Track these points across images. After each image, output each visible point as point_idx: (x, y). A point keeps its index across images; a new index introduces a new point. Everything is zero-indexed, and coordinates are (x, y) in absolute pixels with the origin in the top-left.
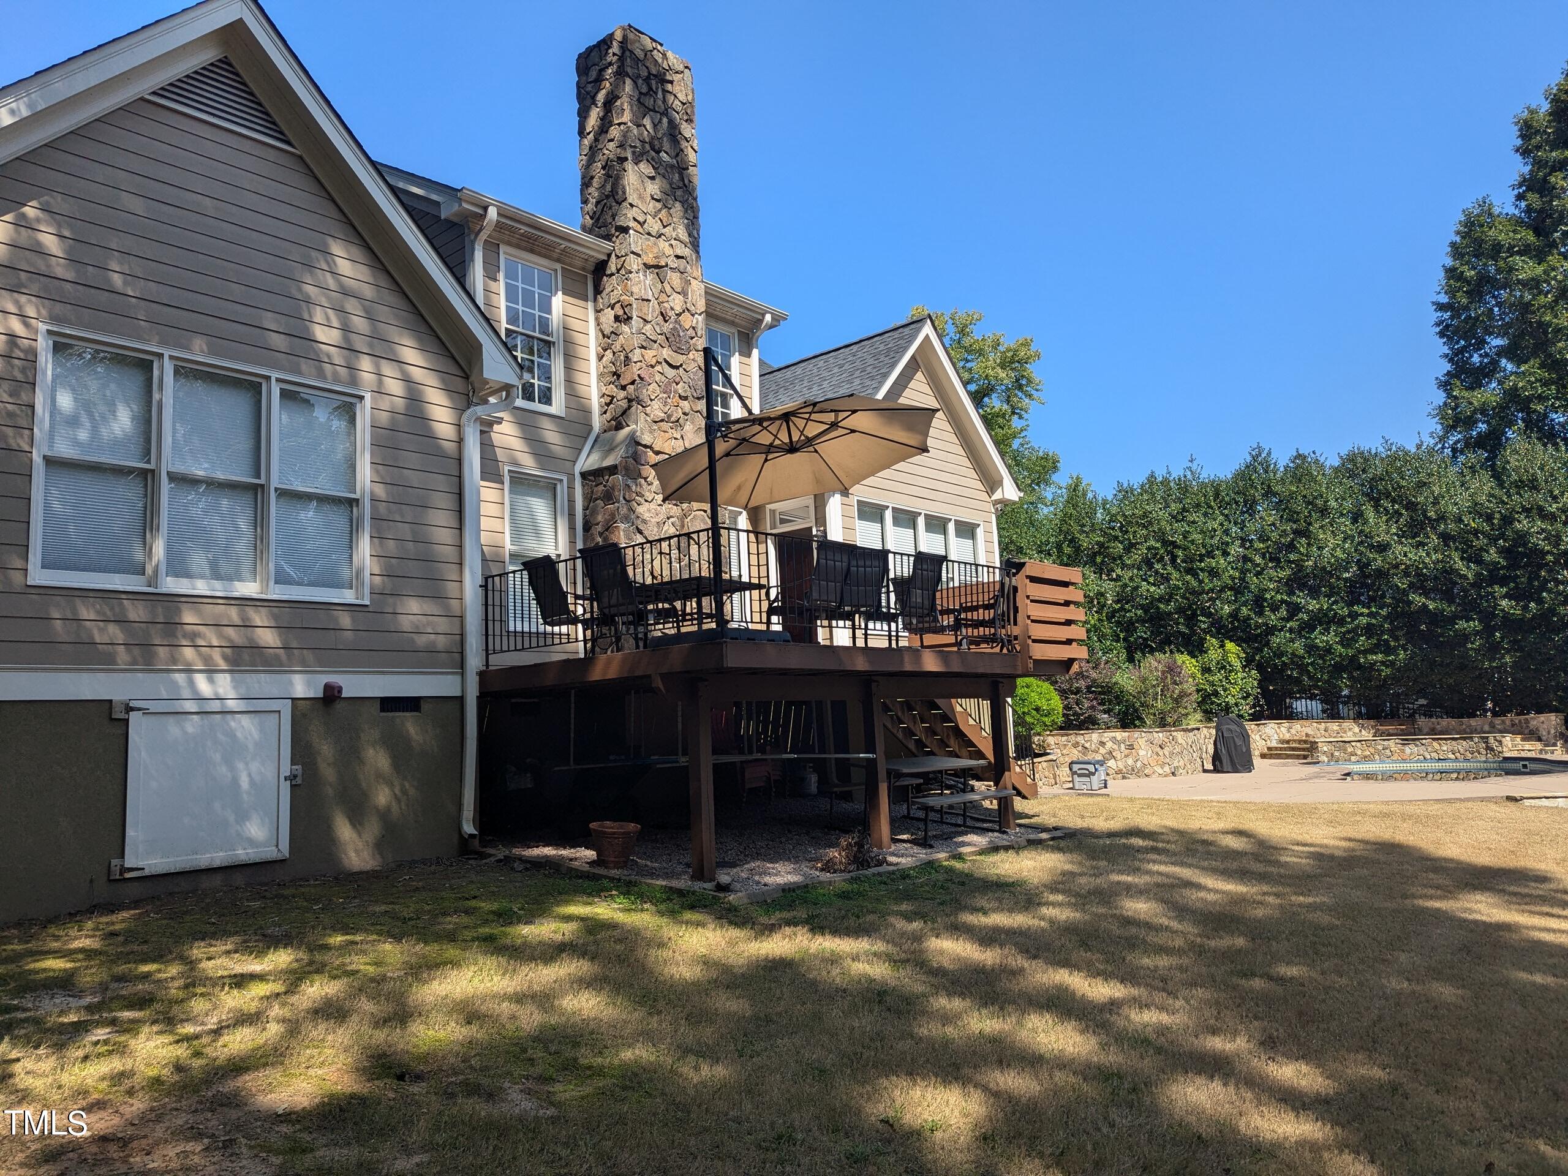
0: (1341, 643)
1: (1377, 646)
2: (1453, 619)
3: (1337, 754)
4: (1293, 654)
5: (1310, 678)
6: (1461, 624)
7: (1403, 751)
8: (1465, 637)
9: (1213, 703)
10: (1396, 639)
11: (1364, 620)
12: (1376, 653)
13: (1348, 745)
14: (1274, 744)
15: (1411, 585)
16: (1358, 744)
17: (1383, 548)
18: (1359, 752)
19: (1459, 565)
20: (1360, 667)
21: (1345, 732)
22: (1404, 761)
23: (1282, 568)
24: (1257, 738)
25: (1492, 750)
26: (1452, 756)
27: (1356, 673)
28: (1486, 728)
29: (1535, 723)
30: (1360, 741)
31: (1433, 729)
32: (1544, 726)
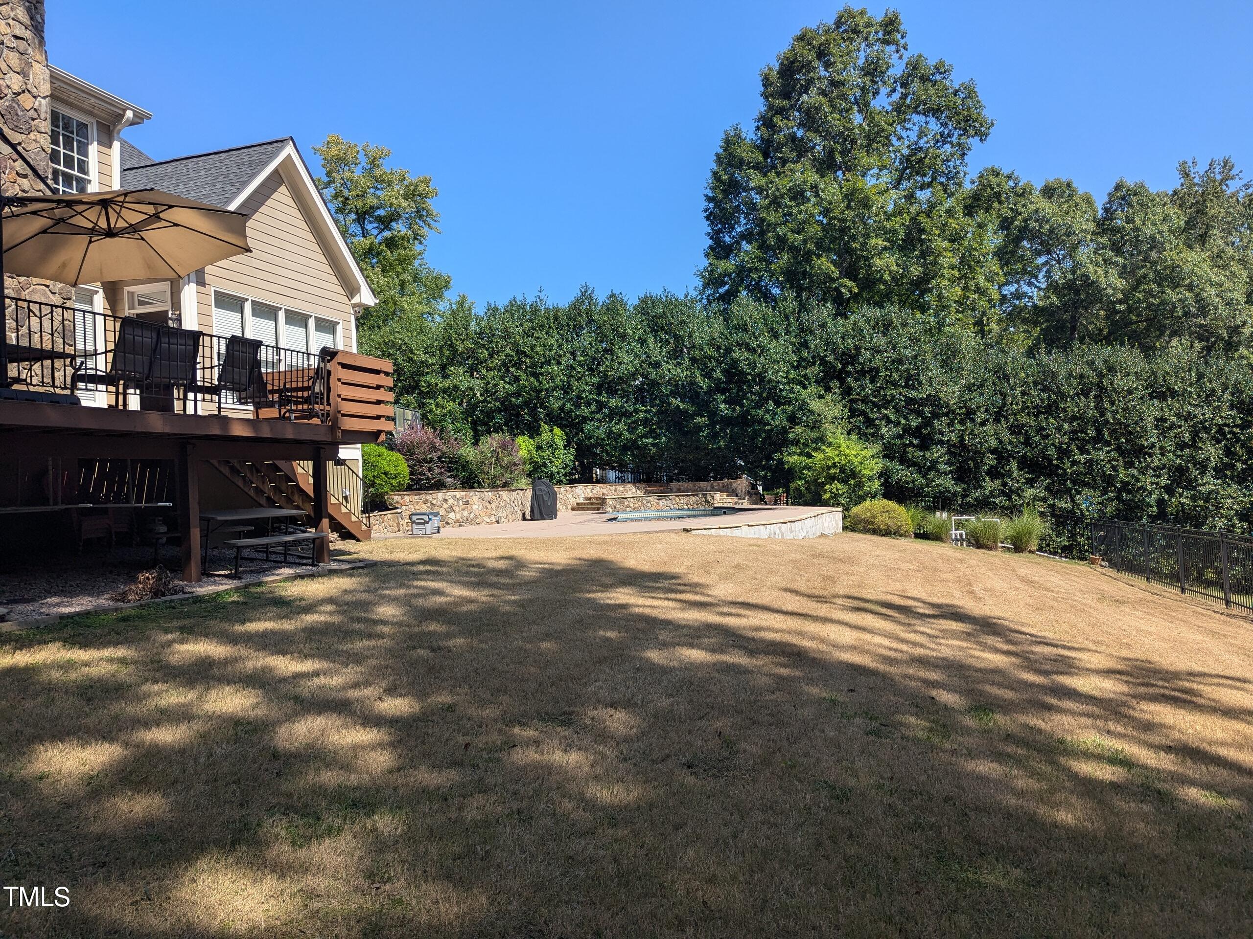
0: (628, 430)
1: (649, 432)
2: (692, 416)
3: (618, 506)
4: (598, 437)
5: (608, 454)
6: (698, 419)
7: (658, 504)
8: (698, 428)
9: (542, 472)
10: (661, 429)
11: (641, 415)
12: (648, 438)
13: (626, 500)
14: (581, 501)
15: (671, 392)
16: (633, 500)
17: (657, 365)
18: (632, 505)
19: (699, 379)
20: (638, 447)
21: (626, 491)
22: (658, 510)
23: (594, 376)
24: (570, 496)
25: (708, 502)
26: (686, 507)
27: (636, 452)
28: (709, 488)
29: (735, 485)
30: (633, 497)
31: (679, 489)
32: (740, 487)
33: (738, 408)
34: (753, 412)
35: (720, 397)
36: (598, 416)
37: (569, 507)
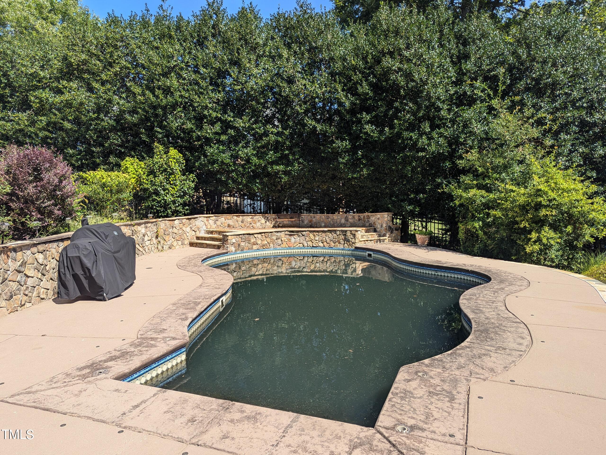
0: (256, 155)
1: (281, 158)
3: (243, 244)
4: (222, 162)
5: (234, 181)
6: (337, 143)
7: (290, 240)
8: (336, 154)
9: (154, 200)
10: (294, 154)
11: (273, 138)
12: (279, 165)
13: (252, 236)
14: (202, 234)
15: (306, 112)
16: (259, 236)
17: (290, 81)
18: (259, 242)
19: (341, 95)
20: (268, 175)
21: (255, 223)
22: (289, 248)
23: (219, 92)
24: (188, 229)
25: (348, 241)
26: (321, 245)
27: (265, 180)
28: (343, 221)
29: (373, 219)
30: (260, 233)
31: (311, 221)
32: (380, 221)
33: (387, 129)
34: (406, 134)
35: (366, 117)
36: (224, 138)
37: (187, 242)
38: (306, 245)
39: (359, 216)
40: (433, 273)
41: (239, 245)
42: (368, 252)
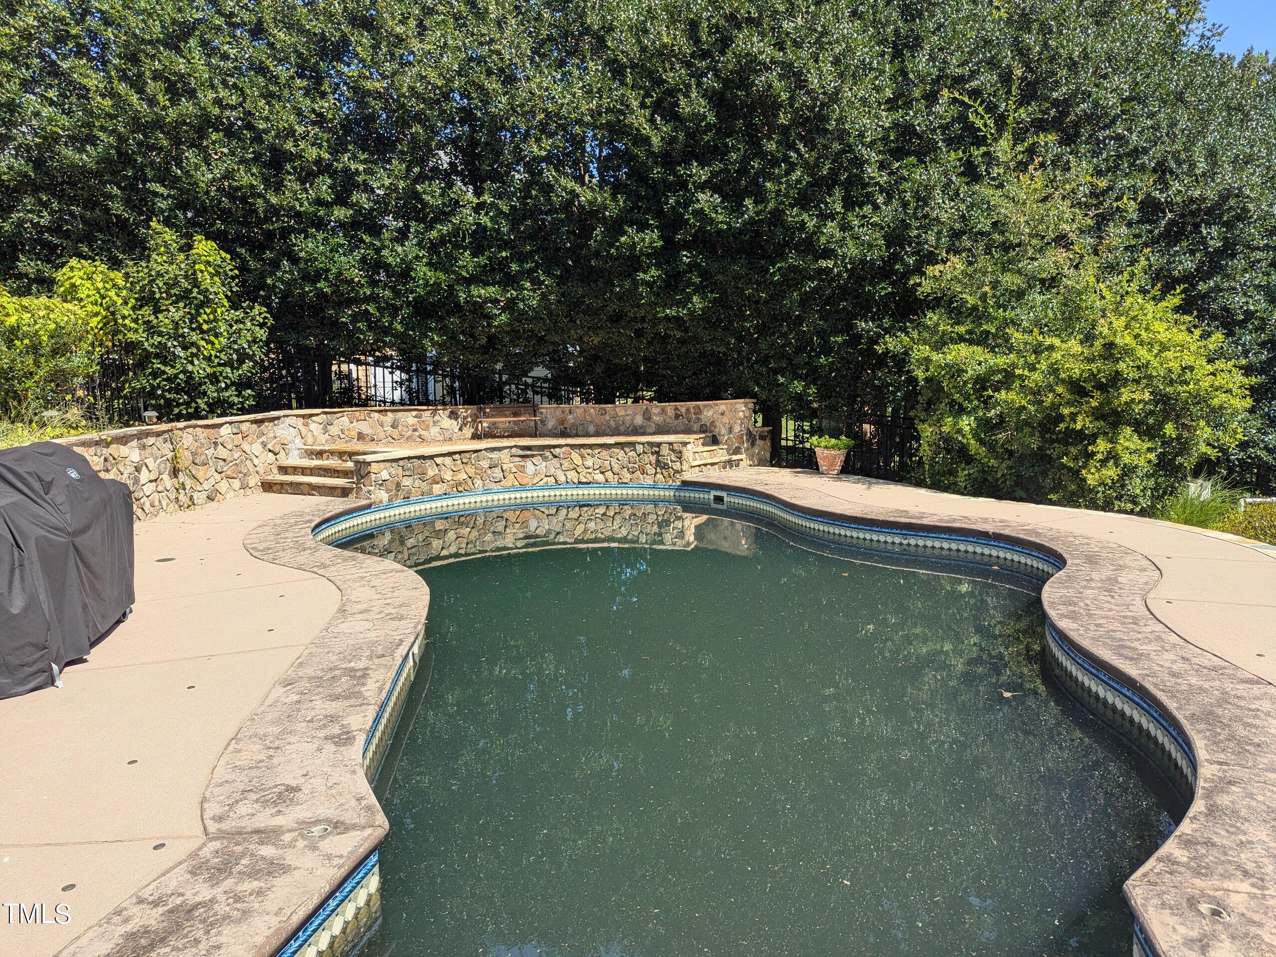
1: (488, 269)
2: (616, 228)
3: (407, 482)
4: (339, 276)
6: (631, 236)
7: (522, 469)
9: (155, 374)
11: (469, 217)
12: (486, 284)
13: (429, 462)
14: (294, 459)
16: (448, 460)
18: (448, 476)
20: (458, 310)
21: (427, 428)
22: (523, 487)
24: (257, 448)
25: (665, 466)
26: (600, 477)
27: (453, 321)
28: (639, 420)
29: (710, 413)
30: (450, 454)
31: (562, 422)
32: (725, 420)
33: (748, 202)
34: (793, 215)
35: (700, 173)
36: (340, 213)
37: (254, 480)
38: (562, 479)
39: (676, 409)
40: (897, 540)
41: (398, 485)
42: (714, 493)
